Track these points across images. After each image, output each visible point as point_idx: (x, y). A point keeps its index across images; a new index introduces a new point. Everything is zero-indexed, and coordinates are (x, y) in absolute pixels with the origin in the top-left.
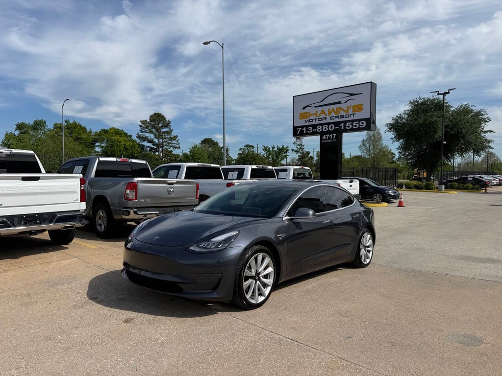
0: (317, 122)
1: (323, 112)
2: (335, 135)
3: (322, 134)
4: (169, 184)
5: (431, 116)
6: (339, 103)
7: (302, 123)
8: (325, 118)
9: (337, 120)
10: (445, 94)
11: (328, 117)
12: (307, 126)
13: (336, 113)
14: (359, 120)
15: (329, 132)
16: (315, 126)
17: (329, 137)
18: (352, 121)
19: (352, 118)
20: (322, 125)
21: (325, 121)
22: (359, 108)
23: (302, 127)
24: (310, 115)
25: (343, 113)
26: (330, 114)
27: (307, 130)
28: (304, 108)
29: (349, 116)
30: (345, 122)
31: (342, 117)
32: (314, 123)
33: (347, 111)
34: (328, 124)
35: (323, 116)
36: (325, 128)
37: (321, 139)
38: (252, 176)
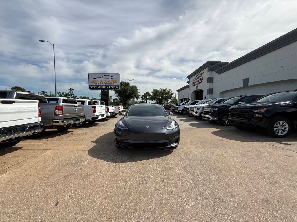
0: (99, 85)
1: (102, 81)
2: (107, 90)
3: (101, 89)
4: (75, 107)
5: (126, 87)
6: (108, 79)
7: (93, 84)
8: (103, 84)
9: (107, 85)
10: (131, 81)
11: (104, 84)
12: (95, 86)
13: (107, 82)
14: (116, 86)
15: (104, 89)
16: (98, 86)
17: (104, 91)
18: (113, 86)
19: (113, 85)
20: (102, 86)
21: (102, 85)
22: (115, 82)
23: (93, 86)
24: (96, 82)
25: (109, 83)
26: (104, 82)
27: (95, 87)
28: (93, 79)
29: (112, 84)
30: (110, 86)
31: (109, 84)
32: (98, 85)
33: (111, 82)
34: (104, 86)
35: (102, 83)
36: (103, 87)
37: (101, 91)
38: (89, 104)
